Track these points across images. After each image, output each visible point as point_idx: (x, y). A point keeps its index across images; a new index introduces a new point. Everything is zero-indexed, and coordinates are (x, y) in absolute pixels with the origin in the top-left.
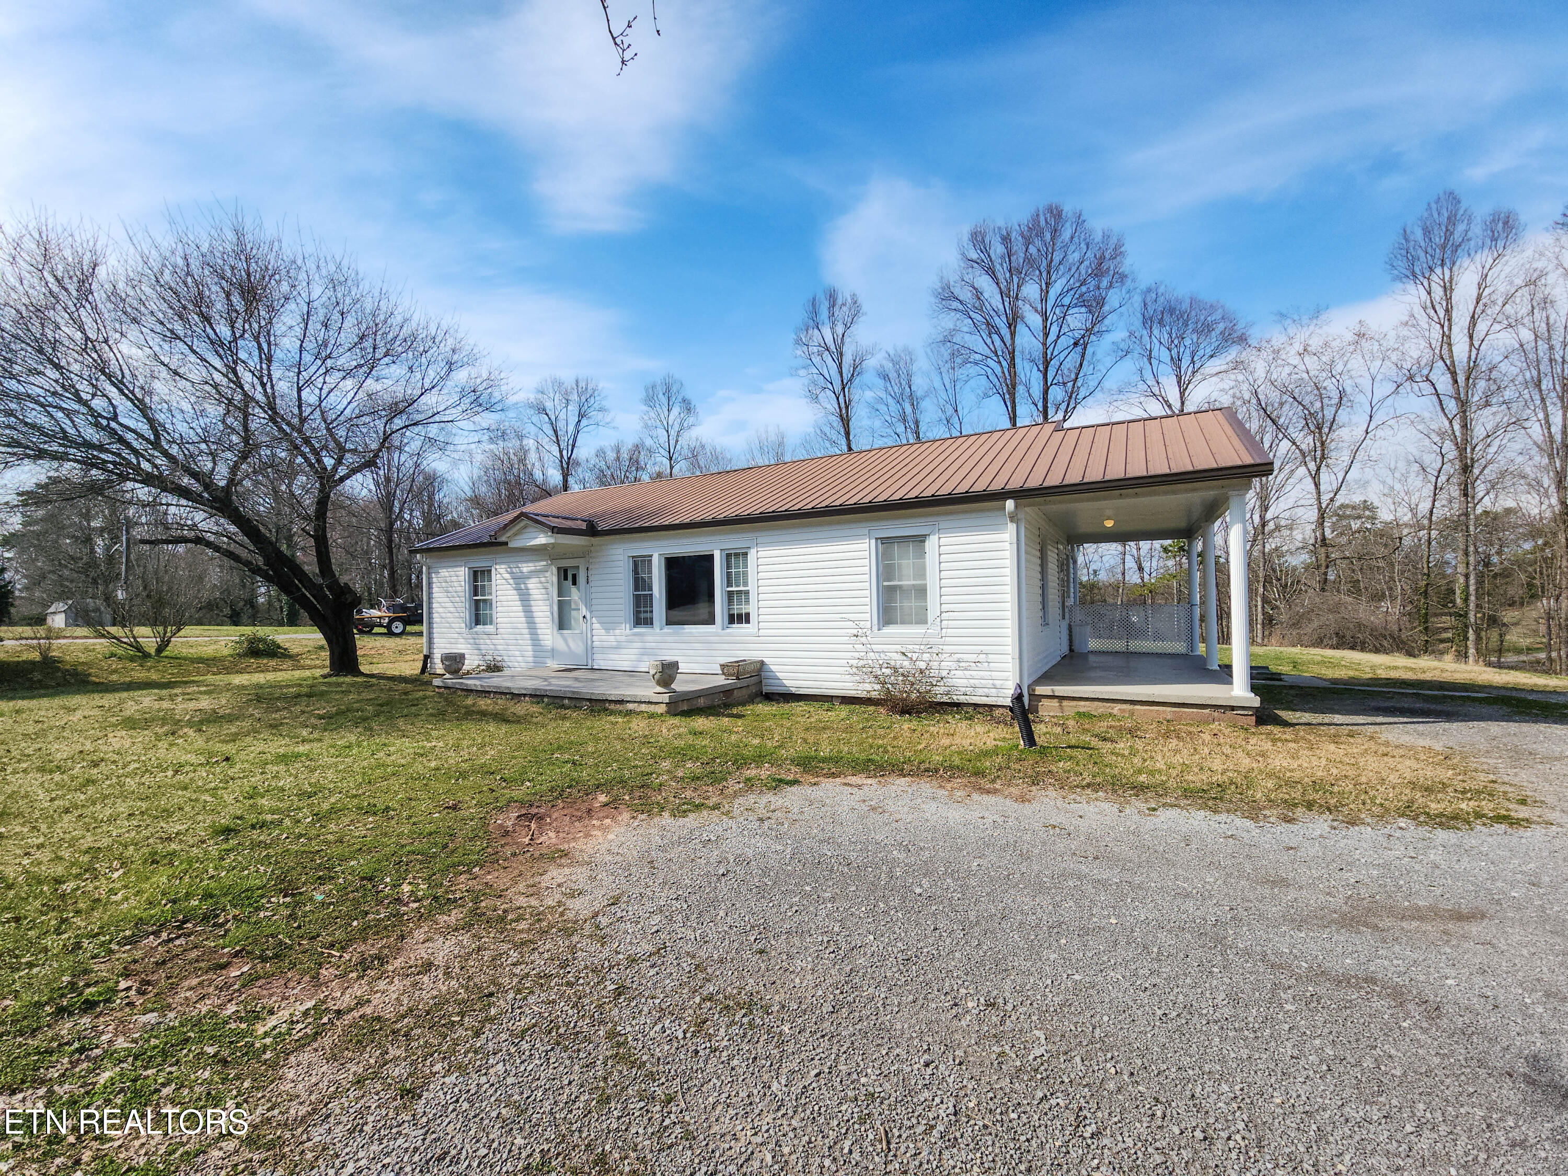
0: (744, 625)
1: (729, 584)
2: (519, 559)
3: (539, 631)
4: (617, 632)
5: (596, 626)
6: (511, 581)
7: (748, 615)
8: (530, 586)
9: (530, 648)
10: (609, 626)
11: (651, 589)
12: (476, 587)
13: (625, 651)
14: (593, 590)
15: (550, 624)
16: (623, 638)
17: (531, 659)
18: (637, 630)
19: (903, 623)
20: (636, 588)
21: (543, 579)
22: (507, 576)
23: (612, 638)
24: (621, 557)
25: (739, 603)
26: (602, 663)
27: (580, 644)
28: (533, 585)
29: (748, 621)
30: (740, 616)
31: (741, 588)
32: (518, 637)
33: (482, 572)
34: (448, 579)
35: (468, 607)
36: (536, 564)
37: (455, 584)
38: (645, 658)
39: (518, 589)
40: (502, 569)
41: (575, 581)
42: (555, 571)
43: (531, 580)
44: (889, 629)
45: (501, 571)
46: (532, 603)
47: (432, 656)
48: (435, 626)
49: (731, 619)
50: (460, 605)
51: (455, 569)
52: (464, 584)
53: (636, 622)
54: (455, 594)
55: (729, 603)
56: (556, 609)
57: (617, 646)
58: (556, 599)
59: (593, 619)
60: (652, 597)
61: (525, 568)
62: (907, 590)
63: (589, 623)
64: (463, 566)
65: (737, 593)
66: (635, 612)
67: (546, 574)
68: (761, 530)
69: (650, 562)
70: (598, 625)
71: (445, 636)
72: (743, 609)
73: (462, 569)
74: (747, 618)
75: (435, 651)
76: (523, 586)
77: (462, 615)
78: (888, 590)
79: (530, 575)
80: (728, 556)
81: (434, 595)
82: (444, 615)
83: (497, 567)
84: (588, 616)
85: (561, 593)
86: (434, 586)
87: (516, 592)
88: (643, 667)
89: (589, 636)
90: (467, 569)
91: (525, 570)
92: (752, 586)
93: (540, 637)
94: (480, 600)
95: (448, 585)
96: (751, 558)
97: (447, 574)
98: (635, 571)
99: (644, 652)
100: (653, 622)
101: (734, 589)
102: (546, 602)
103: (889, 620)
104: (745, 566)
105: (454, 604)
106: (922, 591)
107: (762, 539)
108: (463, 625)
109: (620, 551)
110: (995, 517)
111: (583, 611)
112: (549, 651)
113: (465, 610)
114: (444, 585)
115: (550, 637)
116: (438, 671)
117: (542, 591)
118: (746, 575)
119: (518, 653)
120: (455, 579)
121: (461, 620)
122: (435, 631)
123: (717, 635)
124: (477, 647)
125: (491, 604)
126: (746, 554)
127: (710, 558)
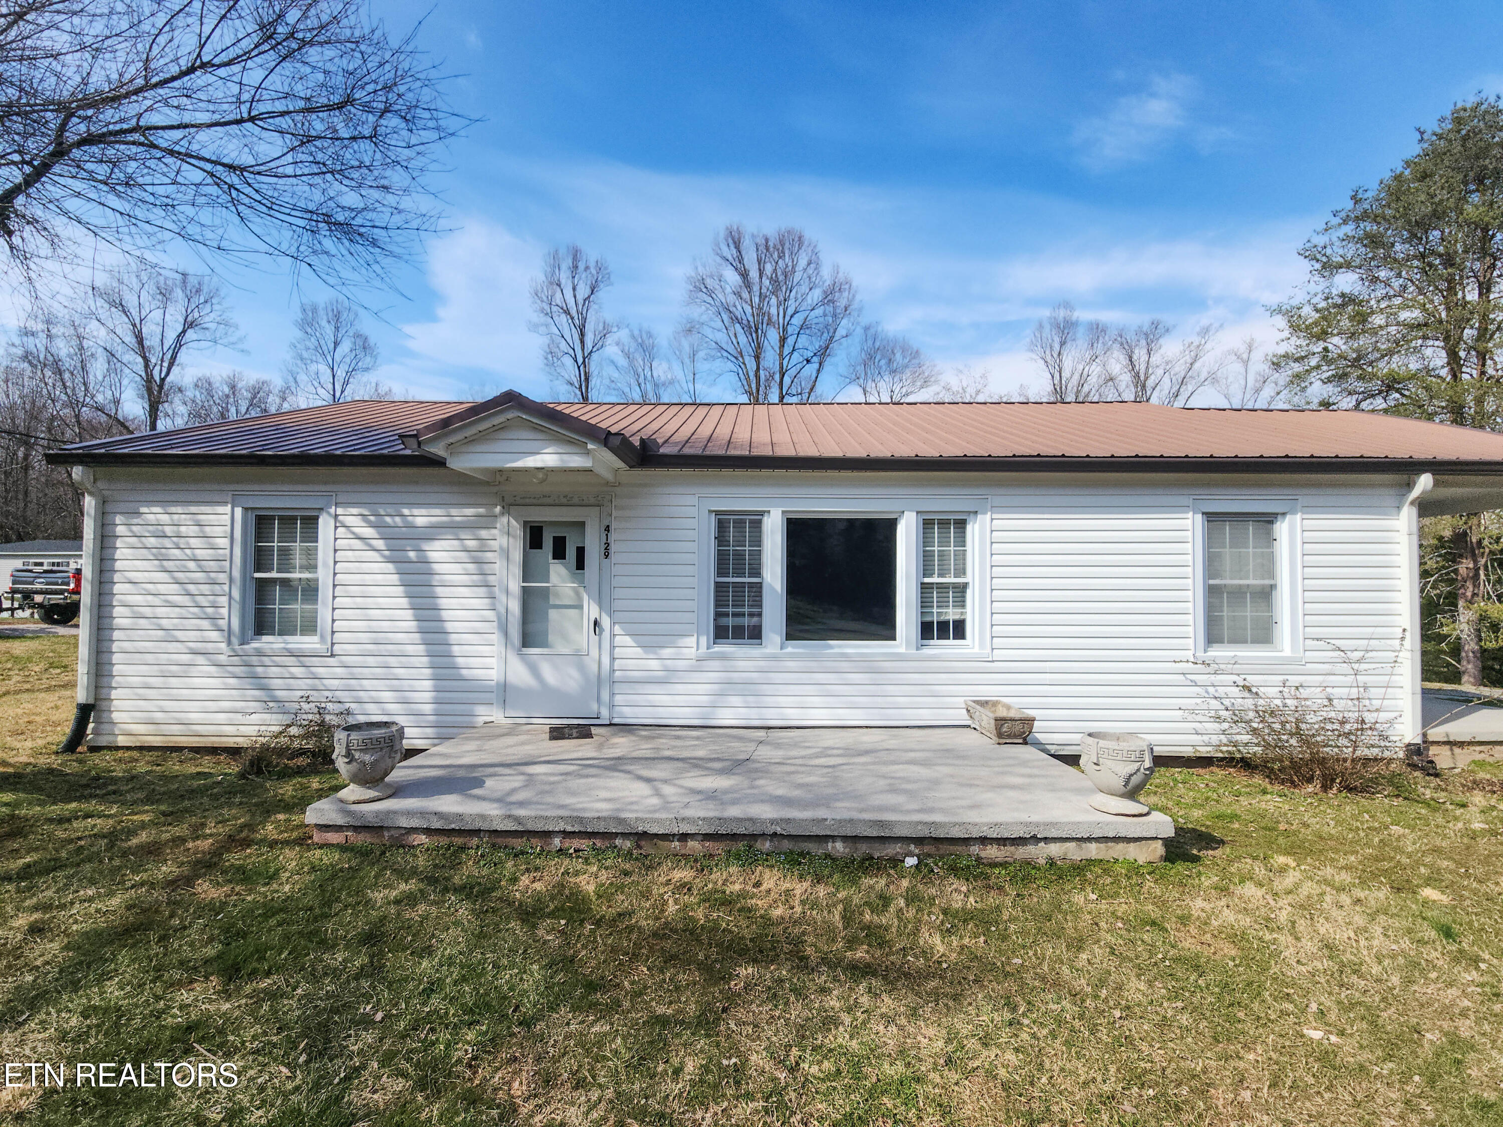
0: (951, 642)
1: (927, 571)
3: (458, 650)
4: (667, 652)
5: (622, 640)
6: (380, 544)
7: (960, 625)
8: (433, 556)
9: (428, 684)
10: (654, 641)
11: (756, 571)
12: (259, 551)
13: (680, 688)
14: (616, 570)
15: (496, 638)
17: (428, 708)
18: (717, 649)
19: (1232, 641)
20: (721, 570)
21: (472, 544)
22: (369, 532)
23: (654, 664)
24: (693, 511)
25: (943, 604)
26: (627, 711)
29: (960, 634)
30: (943, 625)
31: (950, 579)
32: (392, 661)
33: (288, 521)
34: (168, 530)
35: (236, 594)
36: (454, 511)
37: (194, 542)
38: (735, 700)
39: (396, 558)
40: (352, 517)
41: (559, 553)
42: (517, 528)
43: (437, 545)
44: (1219, 652)
45: (349, 521)
46: (439, 591)
47: (104, 705)
48: (116, 635)
49: (927, 630)
50: (205, 589)
51: (193, 509)
52: (224, 542)
53: (721, 634)
54: (192, 565)
55: (925, 603)
56: (515, 607)
57: (665, 679)
58: (515, 585)
59: (617, 629)
60: (757, 588)
61: (422, 517)
62: (1238, 594)
63: (606, 634)
64: (225, 503)
65: (942, 587)
66: (718, 615)
67: (484, 533)
68: (1000, 484)
69: (757, 525)
70: (628, 640)
71: (149, 658)
72: (951, 614)
73: (220, 509)
74: (959, 630)
75: (114, 694)
76: (412, 554)
77: (210, 610)
78: (1213, 592)
79: (433, 533)
80: (927, 524)
81: (118, 565)
82: (147, 611)
83: (340, 511)
84: (606, 622)
85: (527, 573)
86: (119, 543)
87: (390, 567)
88: (726, 717)
89: (606, 660)
90: (238, 511)
91: (420, 521)
92: (974, 576)
93: (460, 661)
94: (274, 581)
95: (167, 543)
96: (973, 530)
97: (165, 518)
98: (721, 538)
99: (728, 688)
100: (756, 634)
101: (935, 579)
102: (482, 591)
103: (1213, 637)
104: (961, 540)
105: (191, 588)
106: (1266, 594)
107: (997, 500)
108: (214, 635)
109: (693, 500)
110: (1388, 497)
111: (592, 610)
112: (488, 691)
113: (224, 600)
114: (152, 540)
115: (492, 662)
116: (122, 741)
117: (471, 567)
118: (961, 557)
119: (387, 696)
120: (193, 530)
121: (205, 624)
122: (115, 647)
123: (900, 658)
124: (259, 683)
125: (311, 591)
126: (961, 524)
127: (891, 524)
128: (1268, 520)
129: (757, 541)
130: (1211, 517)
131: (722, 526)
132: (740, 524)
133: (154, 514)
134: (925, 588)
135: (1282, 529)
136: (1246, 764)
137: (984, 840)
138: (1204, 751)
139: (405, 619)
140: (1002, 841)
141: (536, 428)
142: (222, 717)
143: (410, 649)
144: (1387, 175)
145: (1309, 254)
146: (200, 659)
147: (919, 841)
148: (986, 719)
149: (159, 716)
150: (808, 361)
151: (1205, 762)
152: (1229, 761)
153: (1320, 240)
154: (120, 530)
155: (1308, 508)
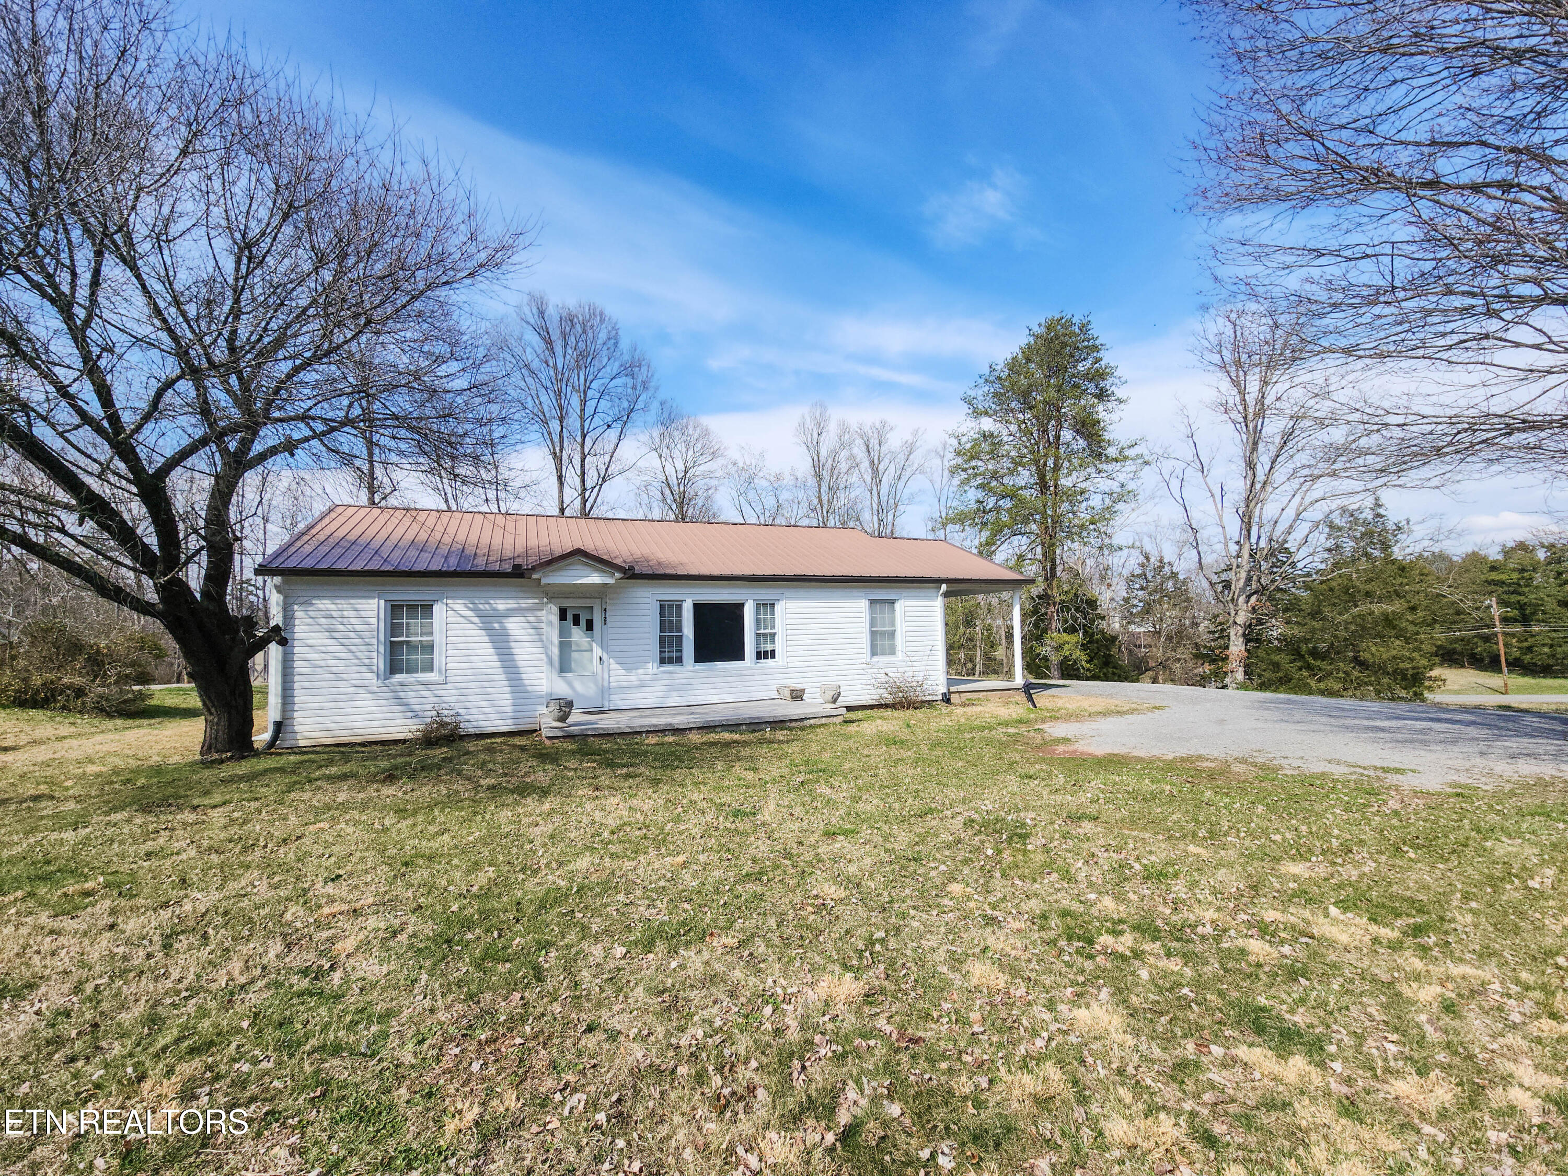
0: (770, 660)
1: (758, 627)
2: (489, 594)
3: (524, 676)
4: (640, 671)
5: (614, 666)
6: (476, 620)
7: (773, 652)
8: (509, 626)
9: (508, 696)
10: (629, 665)
11: (680, 630)
12: (394, 625)
13: (648, 689)
14: (612, 631)
15: (546, 668)
16: (648, 677)
17: (509, 709)
18: (662, 669)
19: (882, 654)
20: (662, 629)
21: (532, 619)
22: (469, 613)
23: (633, 678)
24: (648, 601)
25: (765, 643)
27: (592, 685)
28: (516, 626)
29: (773, 656)
30: (766, 652)
31: (768, 631)
32: (486, 684)
33: (412, 608)
34: (335, 614)
35: (382, 649)
36: (521, 601)
37: (353, 621)
38: (675, 694)
39: (487, 628)
40: (459, 605)
41: (576, 622)
42: (555, 610)
43: (511, 619)
44: (875, 659)
45: (456, 607)
46: (513, 644)
47: (288, 722)
48: (296, 678)
49: (759, 655)
50: (363, 648)
51: (352, 601)
52: (374, 621)
53: (663, 661)
54: (352, 635)
55: (758, 643)
56: (556, 651)
57: (641, 686)
58: (556, 640)
59: (611, 661)
60: (680, 639)
61: (501, 605)
62: (883, 634)
63: (606, 664)
64: (374, 597)
65: (764, 634)
66: (661, 652)
67: (539, 613)
68: (788, 587)
69: (679, 607)
70: (617, 666)
71: (324, 691)
72: (769, 647)
73: (371, 601)
74: (773, 654)
75: (296, 715)
76: (496, 626)
77: (366, 661)
78: (873, 634)
79: (509, 613)
80: (758, 605)
81: (297, 636)
82: (322, 663)
83: (449, 601)
84: (605, 657)
85: (562, 634)
86: (297, 622)
87: (483, 632)
88: (671, 702)
89: (606, 676)
90: (382, 602)
91: (501, 607)
92: (778, 629)
93: (527, 682)
94: (402, 642)
95: (334, 621)
96: (778, 608)
97: (333, 607)
98: (662, 614)
99: (673, 688)
100: (679, 660)
101: (762, 631)
102: (539, 644)
103: (874, 653)
104: (773, 613)
105: (353, 648)
106: (892, 634)
107: (788, 594)
108: (370, 675)
109: (647, 595)
110: (932, 592)
111: (598, 651)
112: (541, 697)
113: (375, 654)
114: (323, 621)
115: (544, 681)
116: (302, 743)
117: (532, 631)
118: (773, 620)
119: (484, 704)
120: (352, 614)
121: (364, 669)
122: (296, 686)
123: (749, 668)
124: (400, 701)
125: (429, 648)
126: (773, 605)
127: (741, 606)
128: (892, 602)
129: (679, 614)
130: (872, 602)
131: (662, 607)
132: (671, 606)
133: (324, 604)
134: (758, 635)
135: (897, 606)
136: (886, 706)
137: (791, 721)
138: (870, 703)
139: (493, 661)
140: (796, 720)
141: (586, 564)
142: (376, 723)
143: (496, 677)
144: (1009, 357)
145: (969, 401)
146: (360, 690)
147: (770, 723)
148: (787, 693)
149: (333, 726)
150: (609, 426)
151: (871, 707)
152: (880, 706)
153: (972, 393)
154: (297, 614)
155: (906, 598)
